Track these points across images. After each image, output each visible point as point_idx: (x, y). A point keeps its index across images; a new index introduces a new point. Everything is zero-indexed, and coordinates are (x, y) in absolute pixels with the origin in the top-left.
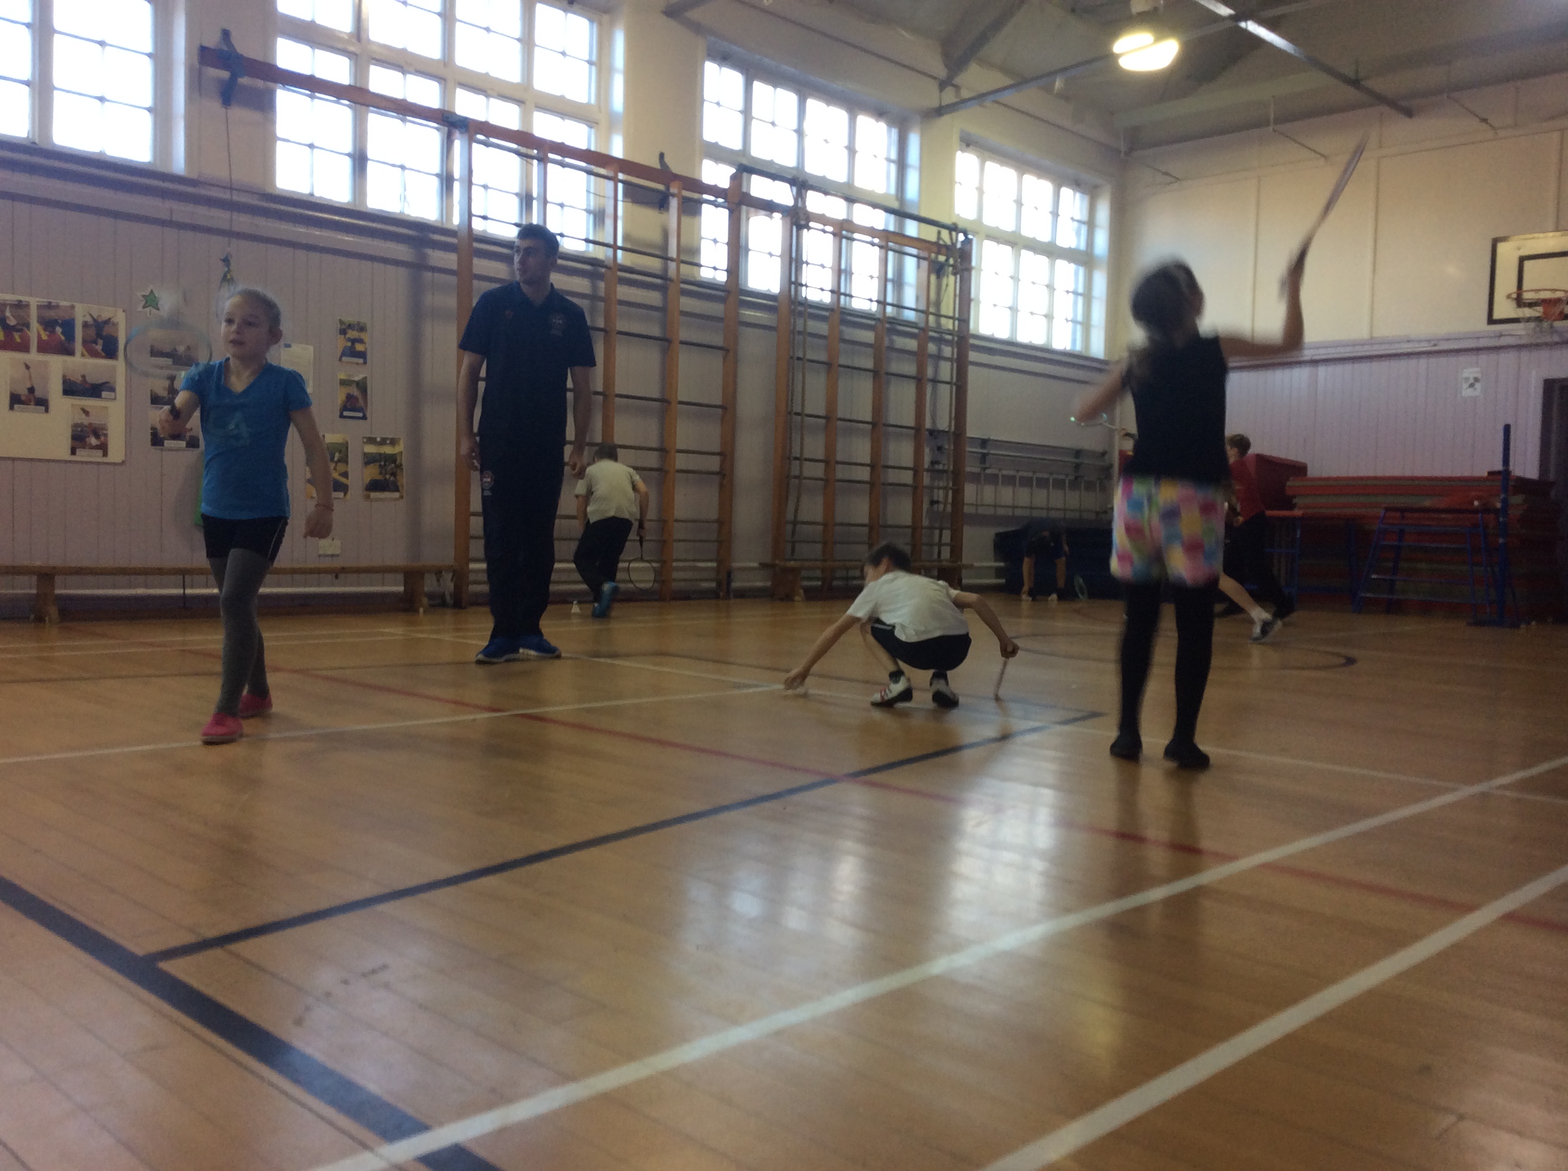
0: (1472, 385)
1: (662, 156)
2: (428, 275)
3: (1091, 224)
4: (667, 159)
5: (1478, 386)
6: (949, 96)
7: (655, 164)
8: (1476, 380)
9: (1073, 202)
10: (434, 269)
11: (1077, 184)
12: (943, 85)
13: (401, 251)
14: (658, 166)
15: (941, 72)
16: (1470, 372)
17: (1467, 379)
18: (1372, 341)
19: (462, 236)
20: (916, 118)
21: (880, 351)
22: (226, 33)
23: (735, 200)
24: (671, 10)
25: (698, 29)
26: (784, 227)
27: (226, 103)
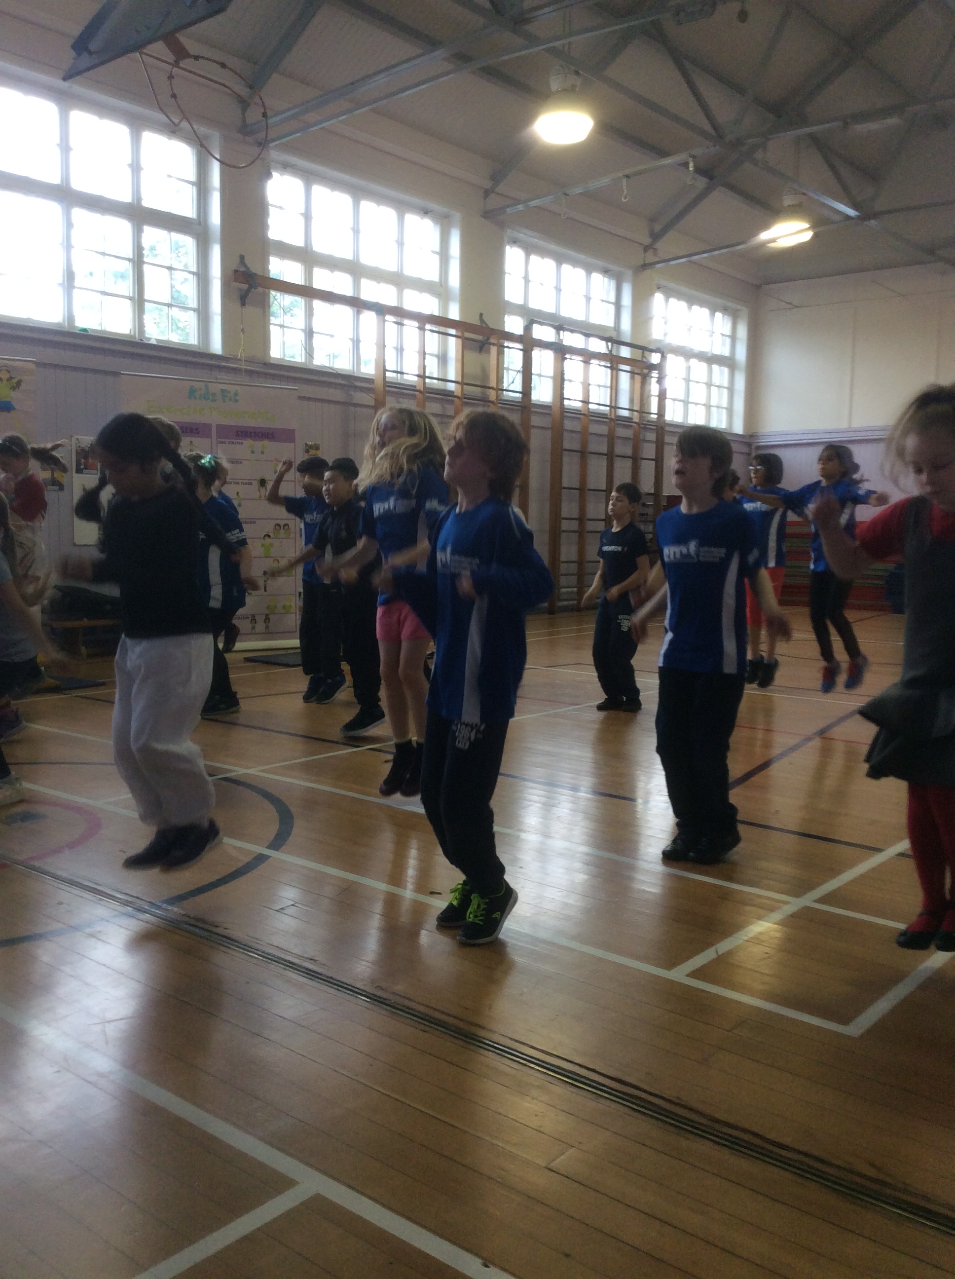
1: (481, 315)
2: (352, 408)
3: (733, 338)
4: (484, 317)
6: (650, 258)
7: (475, 321)
9: (722, 323)
10: (356, 405)
11: (725, 310)
12: (646, 249)
13: (337, 394)
14: (479, 323)
15: (647, 241)
19: (379, 383)
20: (629, 273)
21: (611, 439)
22: (242, 258)
23: (528, 344)
24: (488, 215)
25: (502, 225)
26: (555, 359)
27: (243, 304)
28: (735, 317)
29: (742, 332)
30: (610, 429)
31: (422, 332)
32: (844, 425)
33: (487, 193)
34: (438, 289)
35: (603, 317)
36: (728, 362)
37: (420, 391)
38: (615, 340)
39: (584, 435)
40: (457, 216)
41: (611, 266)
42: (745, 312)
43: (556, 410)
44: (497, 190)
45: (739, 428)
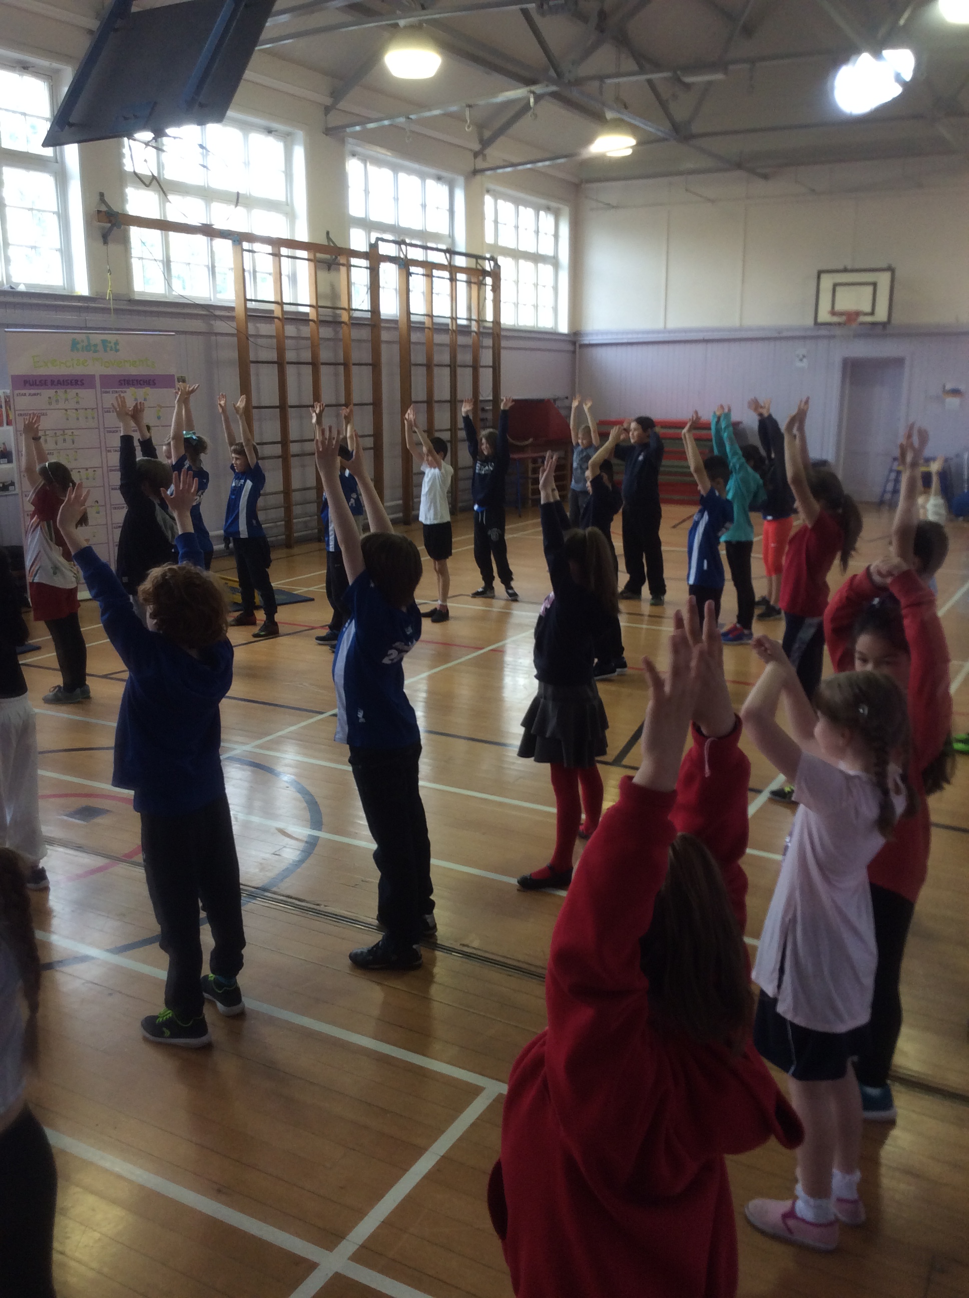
0: (801, 360)
1: (328, 233)
2: (213, 338)
3: (556, 236)
4: (331, 236)
5: (805, 360)
6: (480, 164)
7: (322, 240)
8: (804, 356)
9: (546, 222)
10: (216, 334)
11: (548, 209)
12: (476, 155)
13: (198, 325)
14: (326, 243)
15: (477, 147)
16: (801, 351)
17: (798, 356)
18: (741, 329)
19: (240, 312)
20: (461, 180)
21: (454, 349)
22: (102, 195)
23: (375, 260)
24: (329, 131)
25: (343, 141)
26: (401, 272)
27: (105, 242)
28: (557, 215)
29: (564, 229)
30: (452, 340)
31: (277, 258)
32: (660, 326)
33: (327, 110)
34: (285, 208)
35: (438, 224)
36: (554, 261)
38: (451, 251)
39: (430, 347)
40: (300, 134)
41: (444, 174)
42: (566, 211)
43: (403, 325)
44: (338, 106)
45: (563, 328)
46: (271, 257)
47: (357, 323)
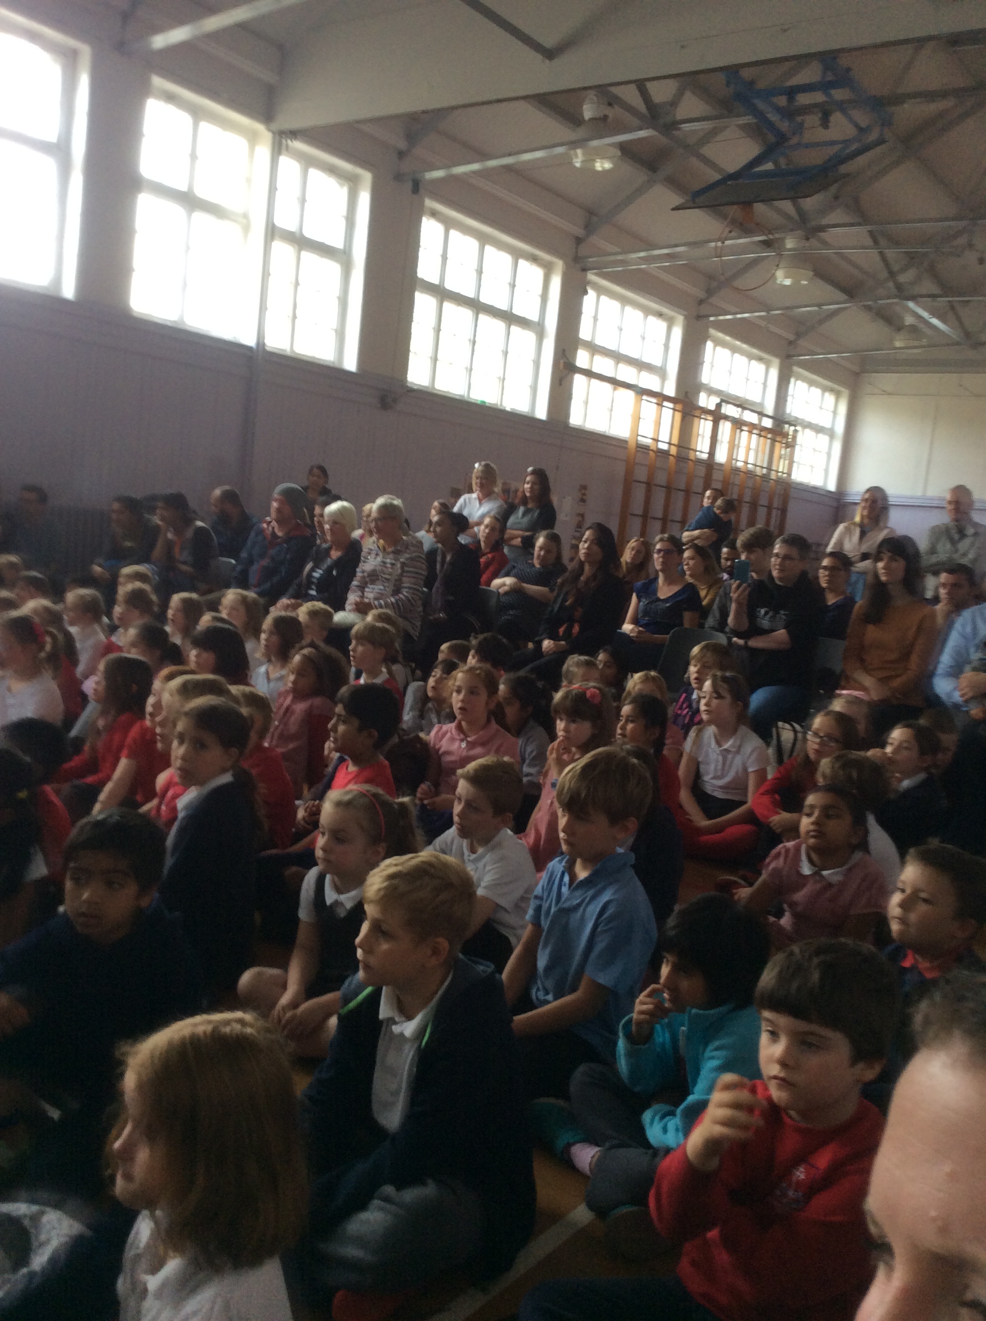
1: (687, 392)
3: (835, 412)
4: (688, 394)
6: (793, 350)
9: (828, 401)
11: (831, 390)
12: (791, 343)
14: (687, 400)
15: (791, 337)
19: (632, 444)
20: (776, 361)
21: (758, 492)
22: (564, 350)
23: (717, 416)
24: (698, 318)
25: (705, 328)
26: (732, 429)
28: (838, 395)
29: (843, 408)
31: (660, 407)
32: (919, 493)
33: (701, 302)
34: (661, 372)
35: (752, 394)
36: (831, 433)
37: (652, 450)
38: (761, 414)
40: (681, 319)
41: (764, 356)
42: (846, 392)
43: (727, 468)
44: (710, 300)
45: (832, 486)
46: (655, 405)
47: (699, 461)
